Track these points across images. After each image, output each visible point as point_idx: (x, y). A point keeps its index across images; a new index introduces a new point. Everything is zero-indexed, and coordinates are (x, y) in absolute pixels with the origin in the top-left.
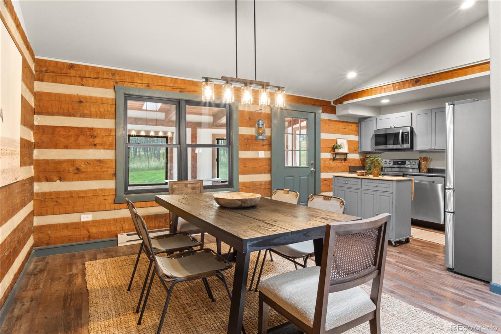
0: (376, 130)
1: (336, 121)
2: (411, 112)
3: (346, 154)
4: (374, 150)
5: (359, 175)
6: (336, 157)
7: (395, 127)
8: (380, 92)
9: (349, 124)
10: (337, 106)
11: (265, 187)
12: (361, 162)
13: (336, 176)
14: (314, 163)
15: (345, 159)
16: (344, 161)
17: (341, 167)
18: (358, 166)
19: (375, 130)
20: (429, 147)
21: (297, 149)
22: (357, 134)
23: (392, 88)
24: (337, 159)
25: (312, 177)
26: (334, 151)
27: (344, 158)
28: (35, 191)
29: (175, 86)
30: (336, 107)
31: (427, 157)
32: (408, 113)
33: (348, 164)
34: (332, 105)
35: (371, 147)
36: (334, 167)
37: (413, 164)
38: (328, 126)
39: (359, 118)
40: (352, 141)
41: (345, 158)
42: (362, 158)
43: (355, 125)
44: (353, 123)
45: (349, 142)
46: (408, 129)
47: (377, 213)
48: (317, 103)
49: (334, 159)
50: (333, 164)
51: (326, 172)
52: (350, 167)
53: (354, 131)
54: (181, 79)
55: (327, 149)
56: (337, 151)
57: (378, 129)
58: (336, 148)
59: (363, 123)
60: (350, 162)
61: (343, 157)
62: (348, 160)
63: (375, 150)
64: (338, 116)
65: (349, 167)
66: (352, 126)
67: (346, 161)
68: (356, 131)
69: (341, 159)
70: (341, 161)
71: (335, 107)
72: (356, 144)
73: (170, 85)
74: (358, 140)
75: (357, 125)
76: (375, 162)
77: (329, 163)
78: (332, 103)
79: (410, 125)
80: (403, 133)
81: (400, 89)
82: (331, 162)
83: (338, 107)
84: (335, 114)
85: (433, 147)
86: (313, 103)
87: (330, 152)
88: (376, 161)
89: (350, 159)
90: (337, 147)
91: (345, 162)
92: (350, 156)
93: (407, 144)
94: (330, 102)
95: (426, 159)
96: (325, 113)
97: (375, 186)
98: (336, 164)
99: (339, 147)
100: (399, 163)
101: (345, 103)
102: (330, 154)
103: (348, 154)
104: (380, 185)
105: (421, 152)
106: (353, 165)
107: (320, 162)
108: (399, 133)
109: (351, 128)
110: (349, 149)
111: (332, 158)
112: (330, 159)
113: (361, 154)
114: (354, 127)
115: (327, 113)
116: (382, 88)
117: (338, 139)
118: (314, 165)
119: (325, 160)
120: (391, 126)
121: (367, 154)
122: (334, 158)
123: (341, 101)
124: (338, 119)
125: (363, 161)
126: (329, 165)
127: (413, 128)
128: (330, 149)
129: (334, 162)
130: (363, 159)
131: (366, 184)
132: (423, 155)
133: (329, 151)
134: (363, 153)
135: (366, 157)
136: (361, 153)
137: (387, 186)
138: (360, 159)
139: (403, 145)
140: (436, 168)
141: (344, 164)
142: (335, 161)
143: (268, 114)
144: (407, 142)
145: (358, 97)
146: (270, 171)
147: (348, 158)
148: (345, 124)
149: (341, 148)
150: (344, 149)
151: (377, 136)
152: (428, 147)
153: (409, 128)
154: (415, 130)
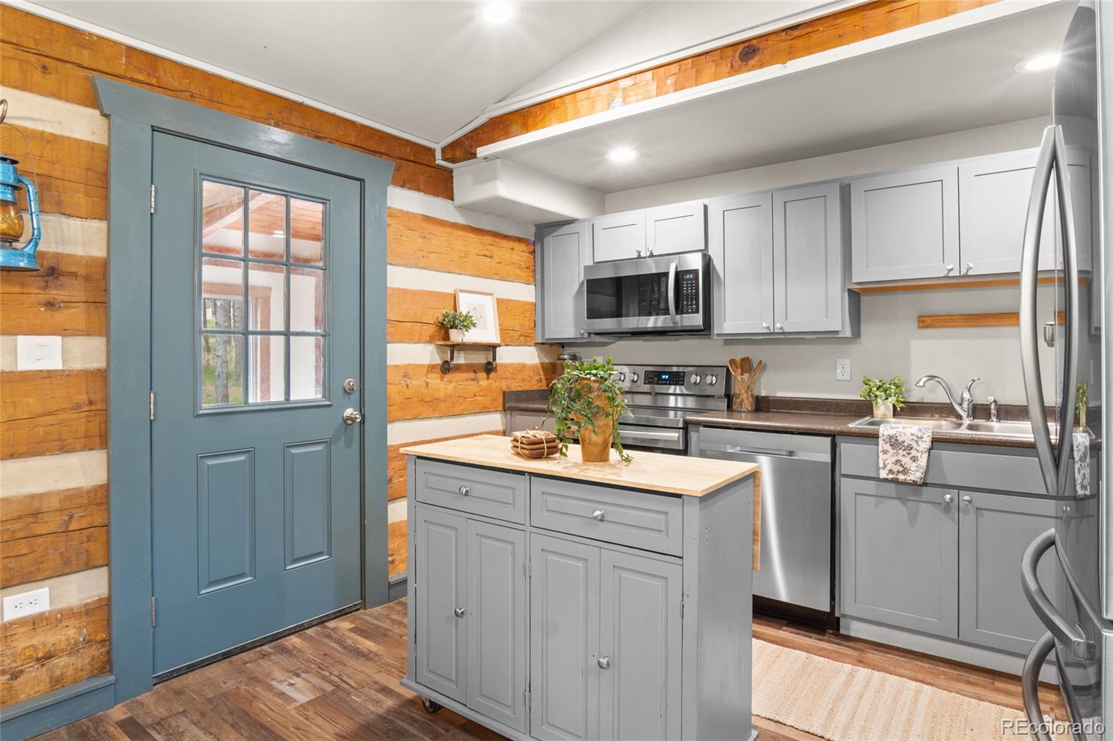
0: (592, 264)
1: (455, 226)
2: (706, 201)
3: (492, 348)
4: (586, 335)
5: (519, 450)
6: (452, 358)
7: (652, 256)
8: (609, 104)
9: (504, 243)
10: (459, 169)
11: (67, 523)
12: (546, 374)
13: (419, 457)
14: (356, 388)
15: (490, 367)
16: (483, 375)
17: (475, 396)
18: (534, 388)
19: (587, 264)
20: (764, 325)
21: (272, 329)
22: (531, 279)
23: (654, 87)
24: (458, 368)
25: (348, 444)
26: (447, 337)
27: (484, 361)
30: (454, 174)
31: (750, 358)
32: (693, 206)
33: (497, 383)
34: (437, 162)
35: (577, 326)
36: (445, 396)
37: (709, 382)
38: (420, 240)
39: (535, 226)
40: (513, 301)
41: (489, 363)
42: (546, 361)
43: (522, 247)
44: (519, 240)
45: (502, 305)
46: (695, 262)
47: (604, 661)
48: (371, 145)
49: (446, 368)
50: (442, 386)
51: (415, 418)
52: (507, 396)
53: (519, 267)
55: (417, 328)
56: (456, 336)
57: (595, 261)
58: (451, 328)
59: (550, 241)
60: (508, 375)
61: (480, 358)
62: (498, 368)
63: (589, 334)
64: (464, 209)
65: (504, 393)
66: (512, 249)
67: (492, 375)
68: (528, 268)
69: (472, 368)
70: (472, 375)
71: (450, 171)
72: (528, 314)
74: (534, 301)
75: (531, 248)
76: (590, 390)
77: (424, 384)
78: (438, 155)
79: (703, 248)
80: (678, 275)
81: (682, 89)
82: (435, 380)
83: (463, 174)
84: (452, 200)
85: (778, 325)
86: (353, 139)
87: (431, 341)
88: (596, 385)
89: (505, 366)
90: (457, 322)
91: (488, 379)
92: (506, 356)
93: (692, 313)
94: (431, 152)
95: (746, 365)
96: (409, 188)
97: (595, 518)
98: (453, 384)
99: (465, 323)
100: (665, 380)
101: (482, 151)
102: (431, 347)
103: (498, 349)
104: (614, 513)
105: (732, 340)
106: (516, 386)
107: (384, 381)
108: (666, 275)
109: (508, 255)
110: (503, 331)
111: (439, 362)
112: (431, 368)
113: (543, 346)
114: (519, 254)
115: (418, 189)
116: (616, 89)
117: (461, 291)
118: (356, 396)
119: (407, 372)
120: (639, 252)
121: (563, 347)
122: (446, 362)
123: (470, 146)
124: (460, 220)
125: (552, 370)
126: (425, 391)
127: (710, 256)
128: (431, 330)
129: (445, 379)
130: (551, 363)
131: (553, 502)
132: (739, 353)
133: (428, 339)
134: (551, 345)
135: (559, 359)
136: (543, 344)
137: (657, 520)
138: (542, 364)
139: (678, 316)
140: (781, 394)
141: (484, 383)
142: (449, 376)
143: (92, 146)
144: (692, 305)
145: (527, 127)
146: (102, 440)
147: (498, 361)
148: (487, 239)
149: (472, 327)
150: (485, 331)
151: (594, 287)
152: (761, 325)
153: (699, 256)
154: (717, 263)
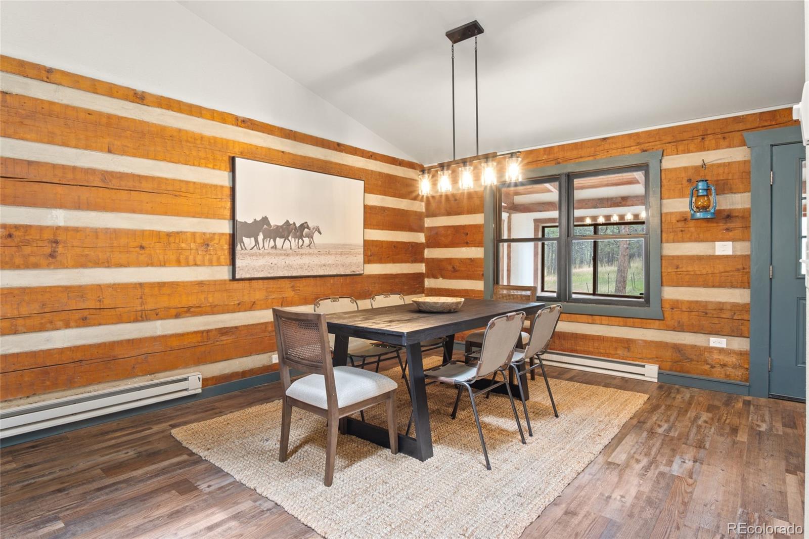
11: (733, 316)
28: (426, 286)
29: (550, 157)
54: (559, 146)
73: (544, 158)
143: (744, 162)
146: (748, 285)
